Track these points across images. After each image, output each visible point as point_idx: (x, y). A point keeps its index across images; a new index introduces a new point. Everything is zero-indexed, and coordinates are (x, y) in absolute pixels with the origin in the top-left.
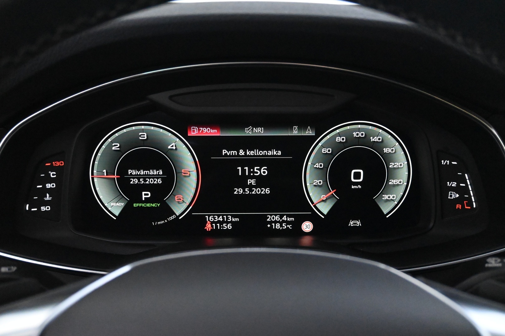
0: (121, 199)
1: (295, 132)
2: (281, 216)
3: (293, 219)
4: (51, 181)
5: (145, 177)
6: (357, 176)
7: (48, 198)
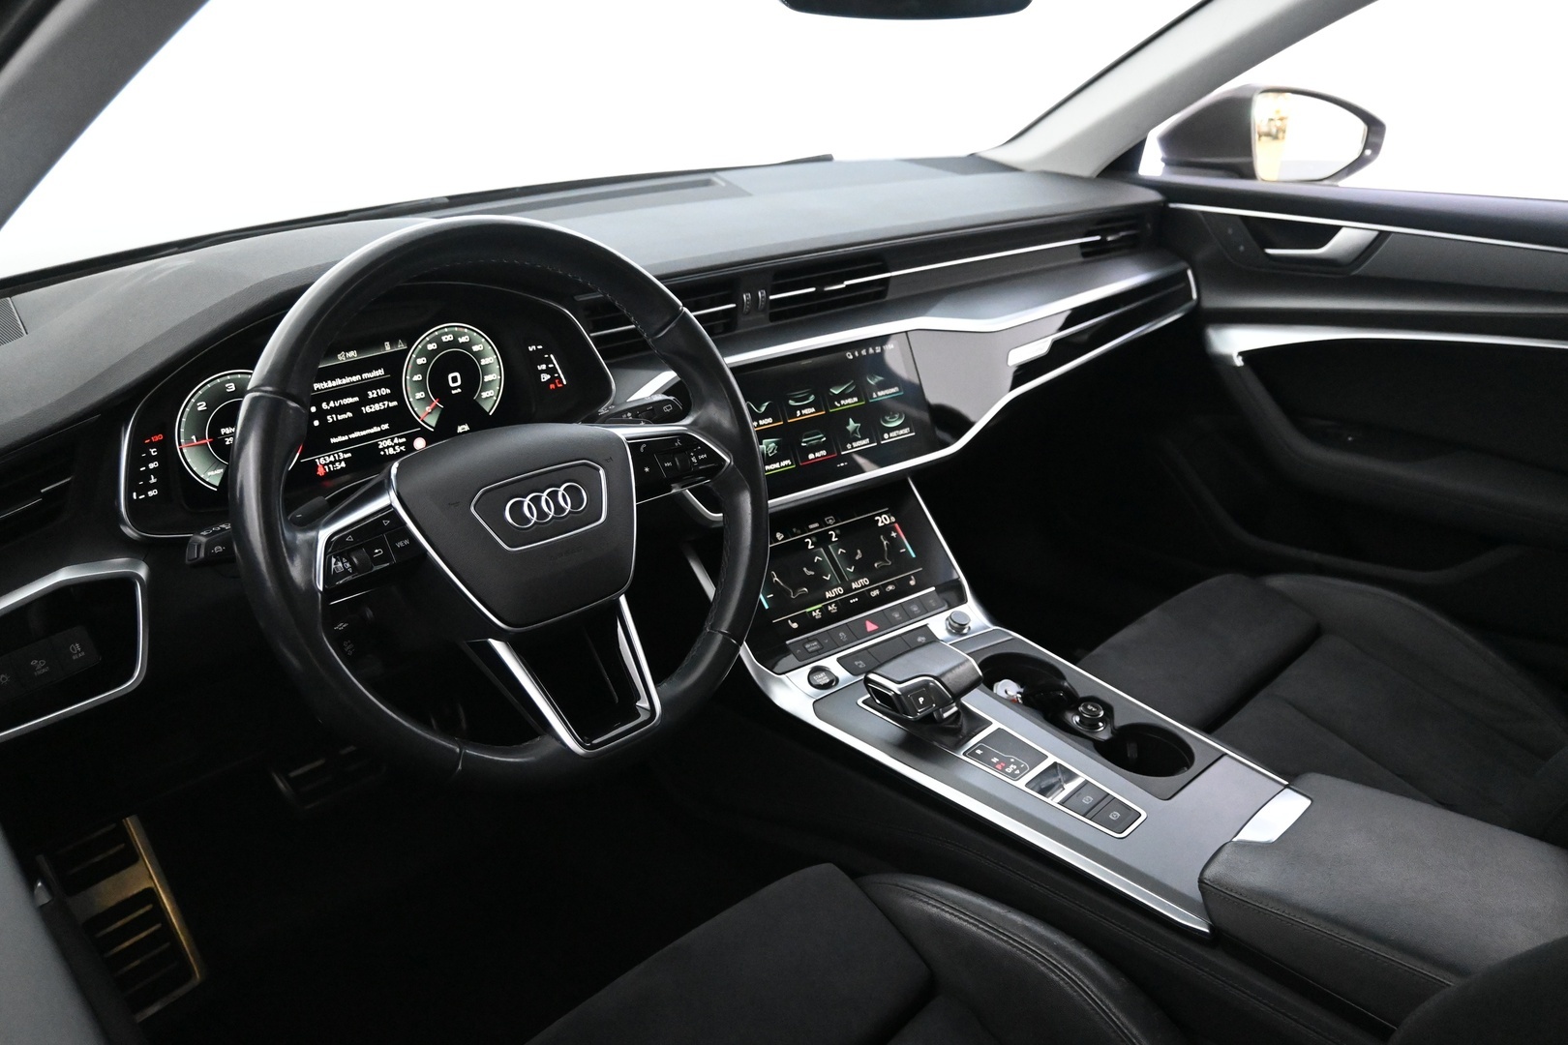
0: (218, 465)
1: (388, 348)
2: (392, 441)
3: (404, 440)
4: (153, 460)
6: (455, 380)
7: (153, 480)
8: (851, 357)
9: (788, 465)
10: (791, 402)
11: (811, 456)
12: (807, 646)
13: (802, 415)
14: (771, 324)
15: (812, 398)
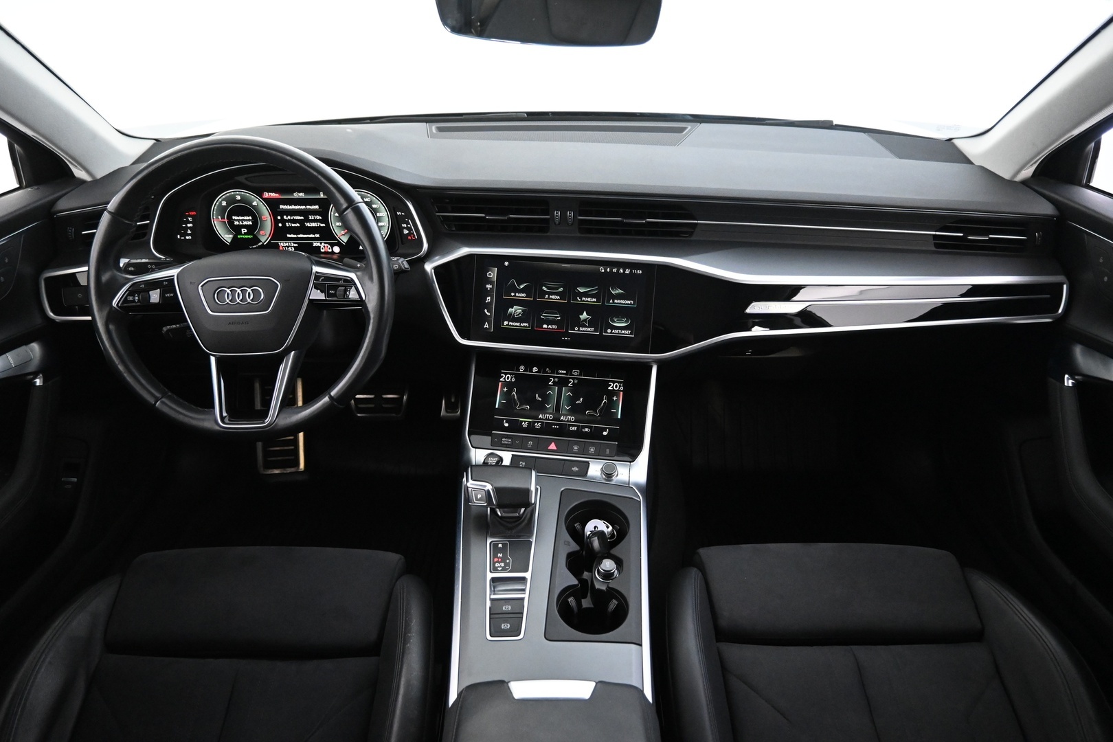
0: (231, 233)
1: (322, 196)
2: (321, 244)
3: (327, 245)
4: (190, 222)
5: (242, 221)
7: (189, 232)
8: (603, 271)
9: (526, 327)
10: (544, 288)
11: (545, 326)
12: (504, 439)
13: (548, 298)
14: (579, 235)
15: (561, 289)
